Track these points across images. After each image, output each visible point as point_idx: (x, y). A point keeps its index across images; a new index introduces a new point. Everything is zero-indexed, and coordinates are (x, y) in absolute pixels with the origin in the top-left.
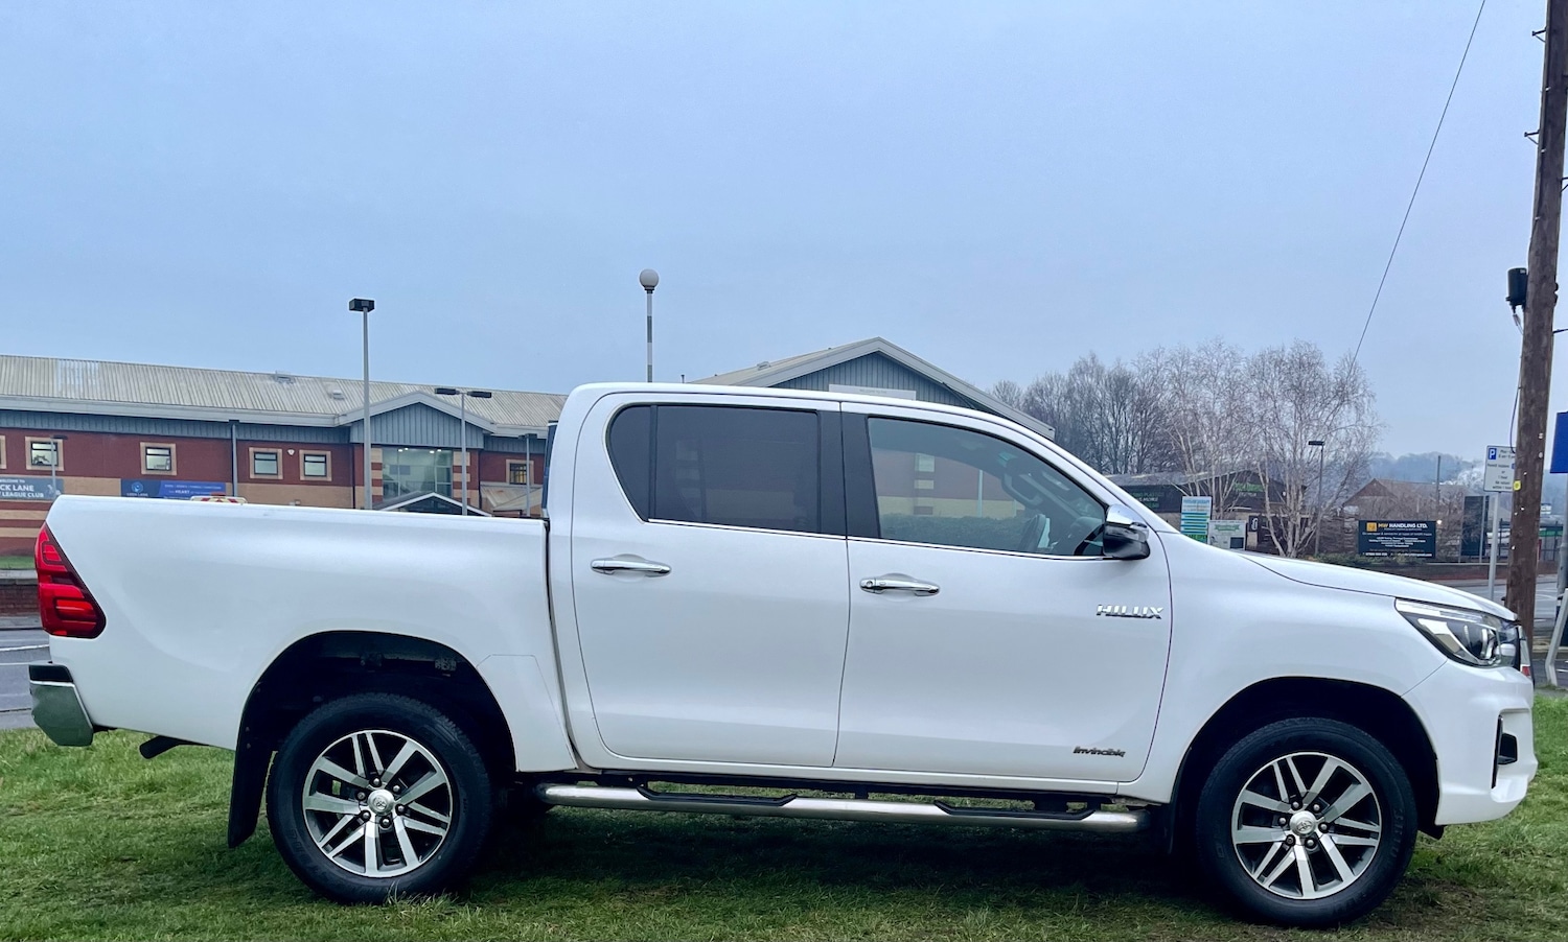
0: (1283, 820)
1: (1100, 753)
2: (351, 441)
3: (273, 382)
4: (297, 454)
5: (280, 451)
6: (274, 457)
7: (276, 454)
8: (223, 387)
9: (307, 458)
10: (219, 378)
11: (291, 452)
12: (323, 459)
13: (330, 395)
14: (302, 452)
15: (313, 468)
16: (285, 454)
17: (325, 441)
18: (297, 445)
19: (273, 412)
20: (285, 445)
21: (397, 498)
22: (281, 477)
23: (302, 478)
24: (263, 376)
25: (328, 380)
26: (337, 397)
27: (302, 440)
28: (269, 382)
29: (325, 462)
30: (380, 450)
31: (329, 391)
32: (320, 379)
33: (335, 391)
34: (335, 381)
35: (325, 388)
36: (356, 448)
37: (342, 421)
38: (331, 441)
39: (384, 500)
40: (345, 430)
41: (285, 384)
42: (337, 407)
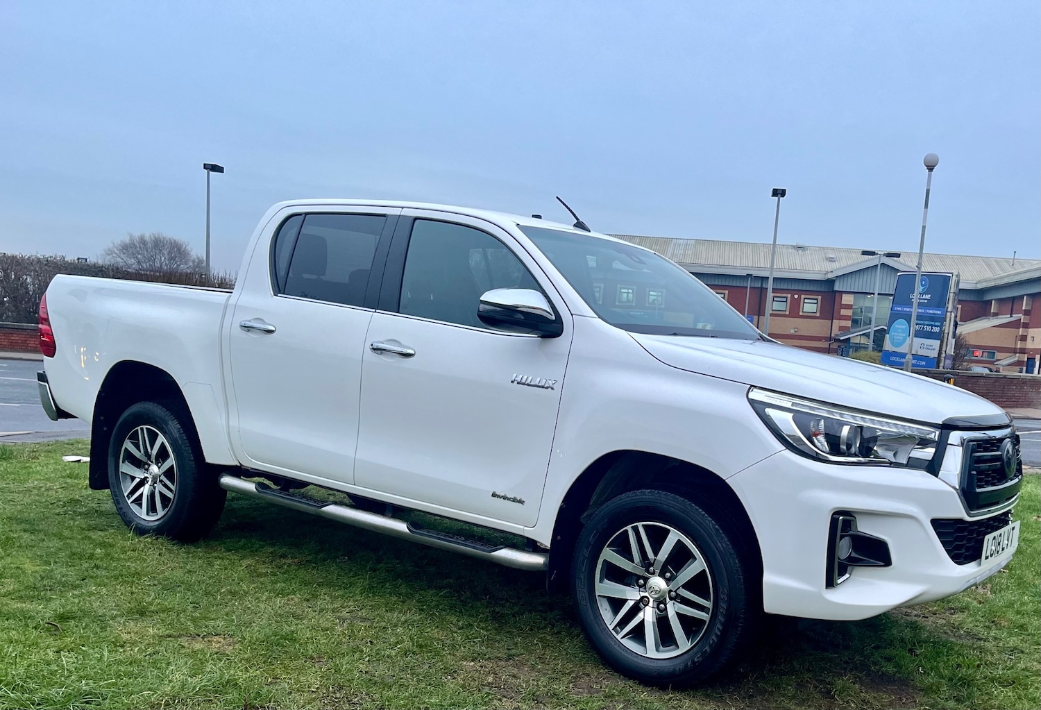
0: (641, 582)
1: (509, 499)
2: (834, 289)
3: (793, 250)
4: (799, 297)
5: (789, 296)
6: (785, 300)
7: (786, 298)
8: (762, 255)
9: (806, 301)
10: (761, 249)
11: (796, 296)
12: (815, 301)
13: (827, 259)
14: (803, 296)
15: (810, 307)
16: (792, 297)
17: (819, 289)
18: (800, 292)
19: (790, 270)
20: (793, 292)
21: (860, 329)
22: (787, 313)
23: (801, 314)
24: (787, 247)
25: (828, 248)
26: (831, 260)
27: (804, 289)
28: (790, 251)
29: (817, 303)
30: (853, 295)
31: (827, 256)
32: (823, 248)
33: (830, 256)
34: (833, 249)
35: (825, 254)
36: (837, 294)
37: (830, 276)
38: (822, 290)
39: (852, 330)
40: (831, 282)
41: (800, 251)
42: (829, 266)
